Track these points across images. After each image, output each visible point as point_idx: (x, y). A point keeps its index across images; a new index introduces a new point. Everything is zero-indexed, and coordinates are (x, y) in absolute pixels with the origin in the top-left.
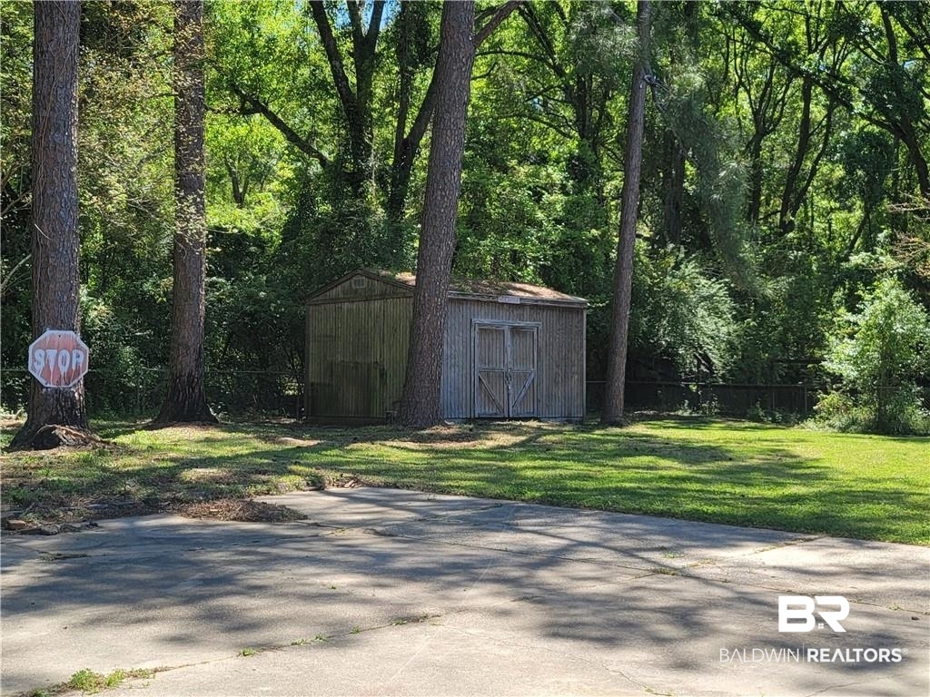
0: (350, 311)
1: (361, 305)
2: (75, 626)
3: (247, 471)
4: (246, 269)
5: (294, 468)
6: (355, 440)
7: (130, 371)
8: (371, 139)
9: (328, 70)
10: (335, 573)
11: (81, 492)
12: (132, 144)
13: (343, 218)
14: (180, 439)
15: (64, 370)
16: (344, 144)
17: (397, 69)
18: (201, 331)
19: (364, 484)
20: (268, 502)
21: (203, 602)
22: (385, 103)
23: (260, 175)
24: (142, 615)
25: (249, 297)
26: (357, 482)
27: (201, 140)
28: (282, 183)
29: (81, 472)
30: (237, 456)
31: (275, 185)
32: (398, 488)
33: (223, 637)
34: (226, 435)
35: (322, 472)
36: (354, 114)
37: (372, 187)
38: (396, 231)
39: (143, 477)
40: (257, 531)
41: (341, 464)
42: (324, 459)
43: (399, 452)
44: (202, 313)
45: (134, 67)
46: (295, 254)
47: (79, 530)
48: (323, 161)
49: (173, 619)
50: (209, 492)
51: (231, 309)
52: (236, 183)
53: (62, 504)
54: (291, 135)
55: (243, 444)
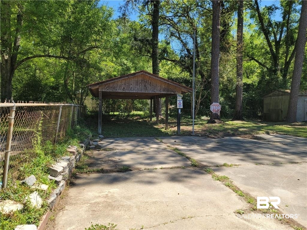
0: (274, 98)
1: (277, 97)
2: (222, 155)
3: (252, 130)
4: (250, 91)
5: (262, 130)
6: (276, 125)
7: (227, 110)
8: (279, 62)
9: (269, 49)
10: (274, 151)
11: (221, 131)
12: (229, 68)
13: (272, 79)
14: (237, 123)
15: (216, 110)
16: (272, 64)
17: (285, 47)
18: (241, 103)
19: (279, 134)
20: (257, 136)
21: (246, 154)
22: (282, 54)
23: (252, 72)
24: (235, 154)
25: (251, 96)
26: (277, 133)
27: (242, 66)
28: (258, 73)
29: (220, 128)
30: (250, 127)
31: (256, 74)
32: (287, 135)
33: (251, 161)
34: (247, 123)
35: (269, 131)
36: (275, 58)
37: (279, 72)
38: (285, 82)
39: (232, 129)
40: (255, 141)
41: (273, 129)
42: (269, 128)
43: (286, 128)
44: (242, 99)
45: (229, 54)
46: (261, 87)
47: (221, 138)
48: (267, 68)
49: (240, 156)
50: (245, 133)
51: (247, 98)
52: (247, 74)
53: (217, 133)
54: (260, 64)
55: (251, 125)
